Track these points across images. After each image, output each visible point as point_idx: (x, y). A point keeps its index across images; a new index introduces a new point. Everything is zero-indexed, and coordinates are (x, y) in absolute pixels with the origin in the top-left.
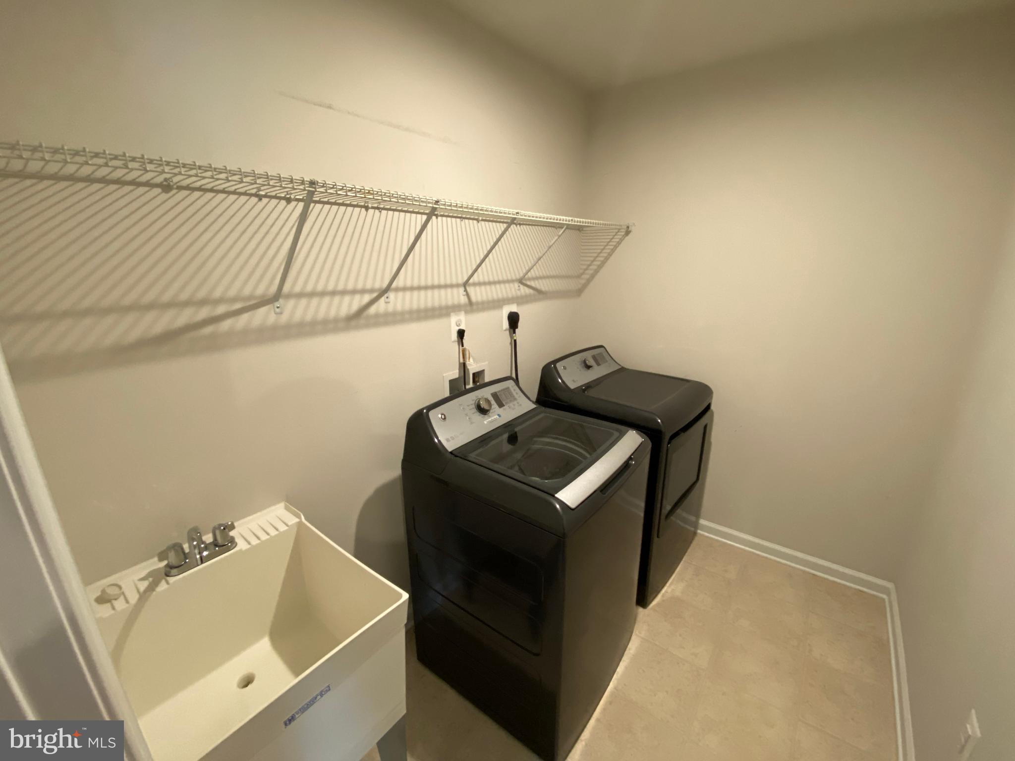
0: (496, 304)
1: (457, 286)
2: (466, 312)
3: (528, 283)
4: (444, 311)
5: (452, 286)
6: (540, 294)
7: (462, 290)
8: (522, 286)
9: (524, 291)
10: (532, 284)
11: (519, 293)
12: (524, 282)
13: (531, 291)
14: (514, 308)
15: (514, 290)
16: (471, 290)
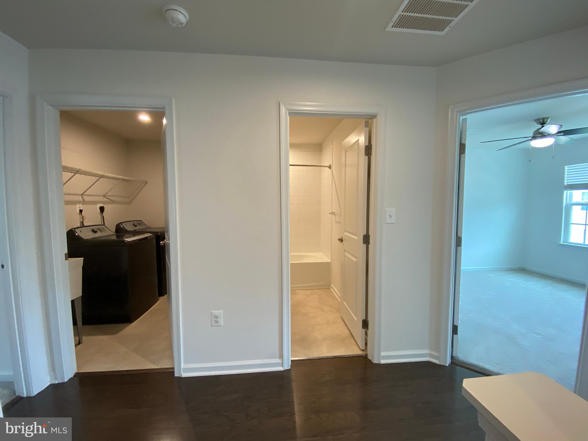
0: (95, 203)
1: (79, 195)
2: (83, 204)
3: (107, 197)
4: (74, 203)
5: (77, 195)
6: (112, 202)
7: (80, 197)
8: (104, 198)
9: (106, 199)
10: (109, 198)
11: (103, 200)
12: (106, 197)
13: (109, 200)
14: (102, 205)
15: (102, 199)
16: (84, 197)
